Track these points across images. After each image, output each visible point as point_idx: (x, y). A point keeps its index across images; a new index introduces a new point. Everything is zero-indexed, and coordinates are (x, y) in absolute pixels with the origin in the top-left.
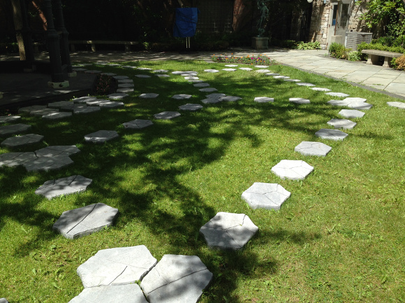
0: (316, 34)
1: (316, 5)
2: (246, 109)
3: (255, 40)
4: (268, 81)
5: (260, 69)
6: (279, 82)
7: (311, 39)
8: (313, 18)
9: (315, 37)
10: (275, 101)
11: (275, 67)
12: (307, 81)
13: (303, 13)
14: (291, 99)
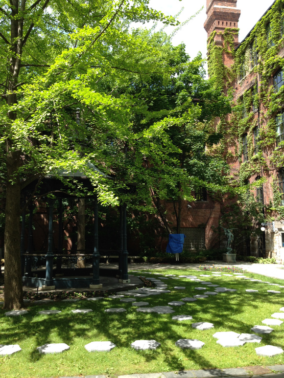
0: (271, 253)
1: (267, 232)
2: (244, 295)
3: (226, 256)
4: (248, 282)
5: (238, 275)
6: (256, 283)
7: (268, 256)
8: (266, 241)
9: (271, 254)
10: (259, 291)
11: (248, 274)
12: (274, 283)
13: (258, 237)
14: (268, 291)
